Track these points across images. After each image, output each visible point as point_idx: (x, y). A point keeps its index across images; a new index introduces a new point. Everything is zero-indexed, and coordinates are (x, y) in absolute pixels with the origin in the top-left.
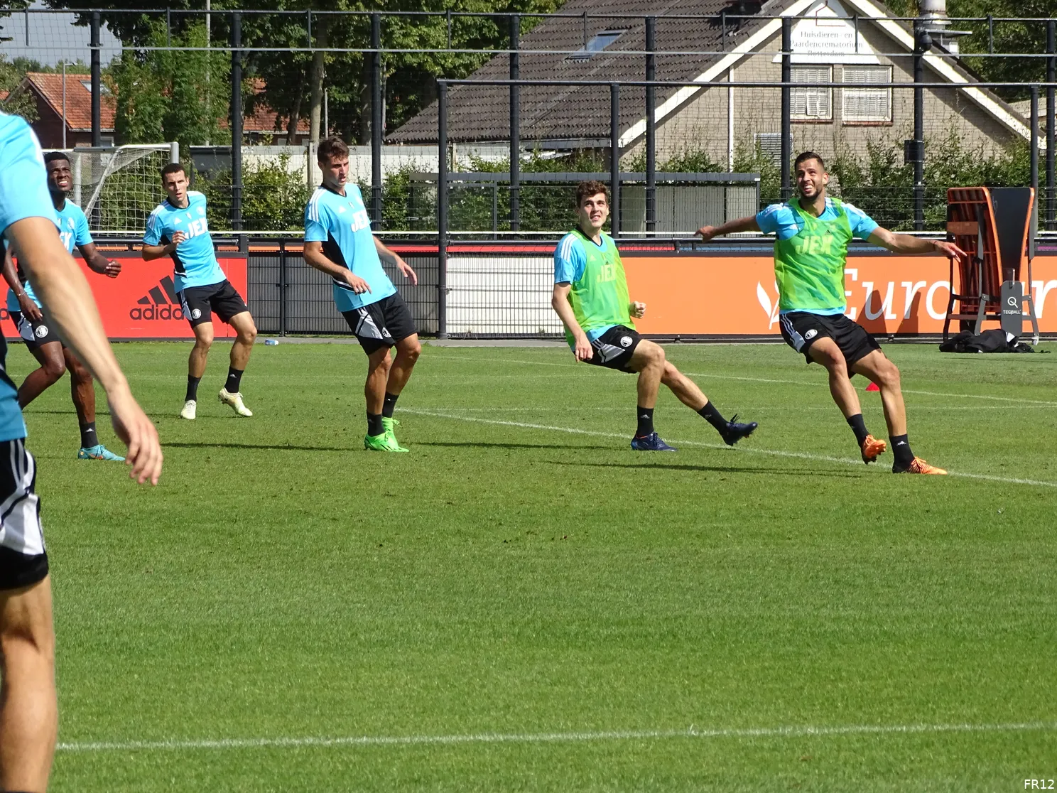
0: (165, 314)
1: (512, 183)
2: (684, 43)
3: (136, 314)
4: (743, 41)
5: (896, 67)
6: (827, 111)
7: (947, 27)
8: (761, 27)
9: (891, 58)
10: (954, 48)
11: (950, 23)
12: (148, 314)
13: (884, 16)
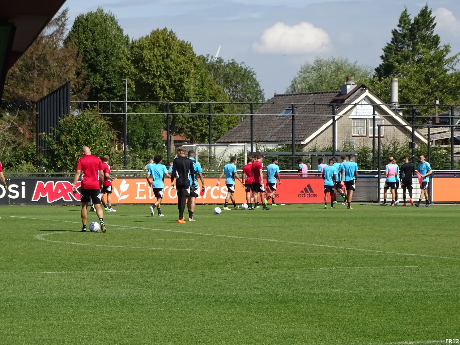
0: (308, 196)
1: (292, 155)
2: (319, 112)
3: (300, 196)
4: (341, 111)
5: (385, 119)
6: (365, 133)
7: (399, 107)
8: (346, 107)
9: (384, 117)
10: (401, 114)
11: (399, 106)
12: (303, 196)
13: (382, 104)
